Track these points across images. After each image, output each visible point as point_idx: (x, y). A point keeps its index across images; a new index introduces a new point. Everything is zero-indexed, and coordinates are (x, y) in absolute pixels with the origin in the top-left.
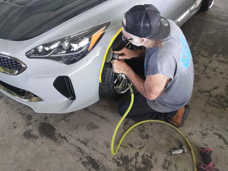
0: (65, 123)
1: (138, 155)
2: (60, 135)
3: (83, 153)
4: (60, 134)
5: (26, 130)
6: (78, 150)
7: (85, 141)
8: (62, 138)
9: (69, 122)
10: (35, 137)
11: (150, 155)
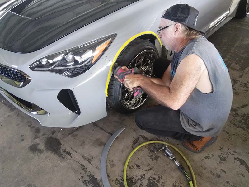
0: (72, 138)
1: (144, 178)
2: (65, 151)
3: (86, 172)
4: (65, 149)
5: (32, 143)
6: (81, 168)
7: (90, 158)
8: (67, 153)
9: (76, 137)
10: (41, 151)
11: (157, 178)
